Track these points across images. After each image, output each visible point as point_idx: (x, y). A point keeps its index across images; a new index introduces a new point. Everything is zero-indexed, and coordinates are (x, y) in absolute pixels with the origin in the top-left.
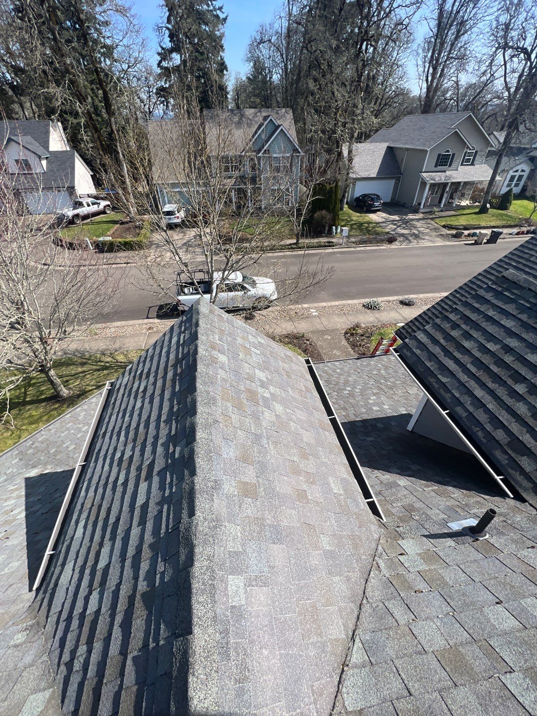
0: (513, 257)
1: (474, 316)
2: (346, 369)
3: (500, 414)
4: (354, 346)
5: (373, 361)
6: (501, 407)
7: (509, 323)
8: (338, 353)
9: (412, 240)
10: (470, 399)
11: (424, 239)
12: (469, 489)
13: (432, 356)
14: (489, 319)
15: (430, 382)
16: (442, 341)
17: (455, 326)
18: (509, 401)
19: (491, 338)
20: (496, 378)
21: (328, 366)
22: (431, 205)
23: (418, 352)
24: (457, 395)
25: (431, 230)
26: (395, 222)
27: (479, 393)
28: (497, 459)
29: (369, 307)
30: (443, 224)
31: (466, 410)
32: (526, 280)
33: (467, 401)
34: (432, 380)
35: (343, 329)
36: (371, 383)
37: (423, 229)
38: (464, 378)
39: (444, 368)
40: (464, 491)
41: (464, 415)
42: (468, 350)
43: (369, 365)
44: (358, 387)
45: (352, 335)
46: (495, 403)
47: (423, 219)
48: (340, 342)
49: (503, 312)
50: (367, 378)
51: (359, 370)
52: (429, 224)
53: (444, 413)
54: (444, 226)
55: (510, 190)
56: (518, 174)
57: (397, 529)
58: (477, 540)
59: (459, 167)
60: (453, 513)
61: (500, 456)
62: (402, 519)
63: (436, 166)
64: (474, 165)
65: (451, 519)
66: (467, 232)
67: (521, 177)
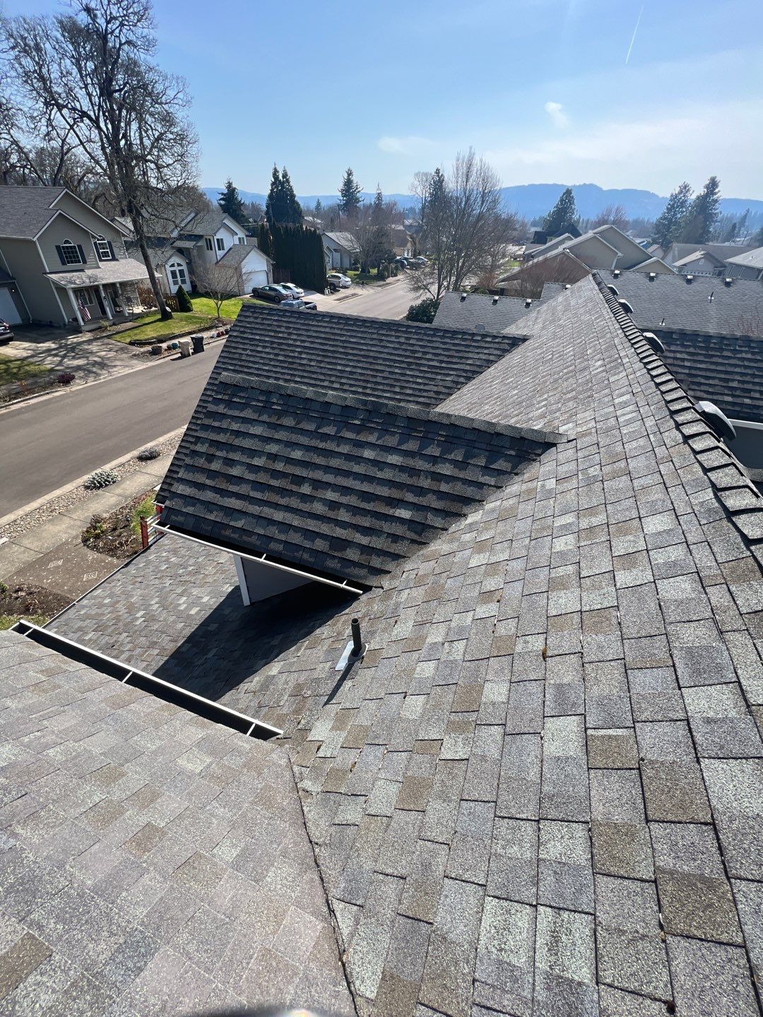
1: (222, 438)
2: (117, 590)
3: (307, 524)
4: (111, 551)
5: (151, 555)
6: (303, 517)
7: (257, 430)
8: (93, 576)
9: (99, 372)
10: (275, 528)
11: (115, 366)
12: (331, 617)
13: (209, 505)
15: (226, 536)
16: (208, 482)
18: (305, 507)
19: (253, 453)
20: (283, 492)
21: (84, 607)
22: (95, 319)
23: (190, 510)
24: (262, 532)
25: (116, 351)
26: (54, 352)
27: (279, 516)
28: (332, 568)
29: (99, 485)
30: (128, 340)
31: (280, 541)
32: (243, 379)
33: (273, 531)
34: (228, 532)
35: (76, 537)
36: (167, 585)
37: (104, 353)
38: (255, 509)
39: (230, 512)
40: (329, 623)
41: (281, 547)
42: (240, 478)
43: (148, 563)
44: (153, 602)
45: (97, 537)
46: (297, 517)
47: (96, 339)
48: (84, 558)
49: (245, 421)
50: (157, 582)
51: (139, 580)
52: (108, 344)
53: (262, 560)
54: (131, 343)
55: (180, 287)
56: (177, 269)
57: (299, 727)
58: (363, 658)
59: (101, 264)
60: (333, 653)
61: (332, 564)
62: (297, 711)
63: (64, 264)
64: (117, 260)
65: (335, 661)
66: (164, 345)
67: (181, 272)
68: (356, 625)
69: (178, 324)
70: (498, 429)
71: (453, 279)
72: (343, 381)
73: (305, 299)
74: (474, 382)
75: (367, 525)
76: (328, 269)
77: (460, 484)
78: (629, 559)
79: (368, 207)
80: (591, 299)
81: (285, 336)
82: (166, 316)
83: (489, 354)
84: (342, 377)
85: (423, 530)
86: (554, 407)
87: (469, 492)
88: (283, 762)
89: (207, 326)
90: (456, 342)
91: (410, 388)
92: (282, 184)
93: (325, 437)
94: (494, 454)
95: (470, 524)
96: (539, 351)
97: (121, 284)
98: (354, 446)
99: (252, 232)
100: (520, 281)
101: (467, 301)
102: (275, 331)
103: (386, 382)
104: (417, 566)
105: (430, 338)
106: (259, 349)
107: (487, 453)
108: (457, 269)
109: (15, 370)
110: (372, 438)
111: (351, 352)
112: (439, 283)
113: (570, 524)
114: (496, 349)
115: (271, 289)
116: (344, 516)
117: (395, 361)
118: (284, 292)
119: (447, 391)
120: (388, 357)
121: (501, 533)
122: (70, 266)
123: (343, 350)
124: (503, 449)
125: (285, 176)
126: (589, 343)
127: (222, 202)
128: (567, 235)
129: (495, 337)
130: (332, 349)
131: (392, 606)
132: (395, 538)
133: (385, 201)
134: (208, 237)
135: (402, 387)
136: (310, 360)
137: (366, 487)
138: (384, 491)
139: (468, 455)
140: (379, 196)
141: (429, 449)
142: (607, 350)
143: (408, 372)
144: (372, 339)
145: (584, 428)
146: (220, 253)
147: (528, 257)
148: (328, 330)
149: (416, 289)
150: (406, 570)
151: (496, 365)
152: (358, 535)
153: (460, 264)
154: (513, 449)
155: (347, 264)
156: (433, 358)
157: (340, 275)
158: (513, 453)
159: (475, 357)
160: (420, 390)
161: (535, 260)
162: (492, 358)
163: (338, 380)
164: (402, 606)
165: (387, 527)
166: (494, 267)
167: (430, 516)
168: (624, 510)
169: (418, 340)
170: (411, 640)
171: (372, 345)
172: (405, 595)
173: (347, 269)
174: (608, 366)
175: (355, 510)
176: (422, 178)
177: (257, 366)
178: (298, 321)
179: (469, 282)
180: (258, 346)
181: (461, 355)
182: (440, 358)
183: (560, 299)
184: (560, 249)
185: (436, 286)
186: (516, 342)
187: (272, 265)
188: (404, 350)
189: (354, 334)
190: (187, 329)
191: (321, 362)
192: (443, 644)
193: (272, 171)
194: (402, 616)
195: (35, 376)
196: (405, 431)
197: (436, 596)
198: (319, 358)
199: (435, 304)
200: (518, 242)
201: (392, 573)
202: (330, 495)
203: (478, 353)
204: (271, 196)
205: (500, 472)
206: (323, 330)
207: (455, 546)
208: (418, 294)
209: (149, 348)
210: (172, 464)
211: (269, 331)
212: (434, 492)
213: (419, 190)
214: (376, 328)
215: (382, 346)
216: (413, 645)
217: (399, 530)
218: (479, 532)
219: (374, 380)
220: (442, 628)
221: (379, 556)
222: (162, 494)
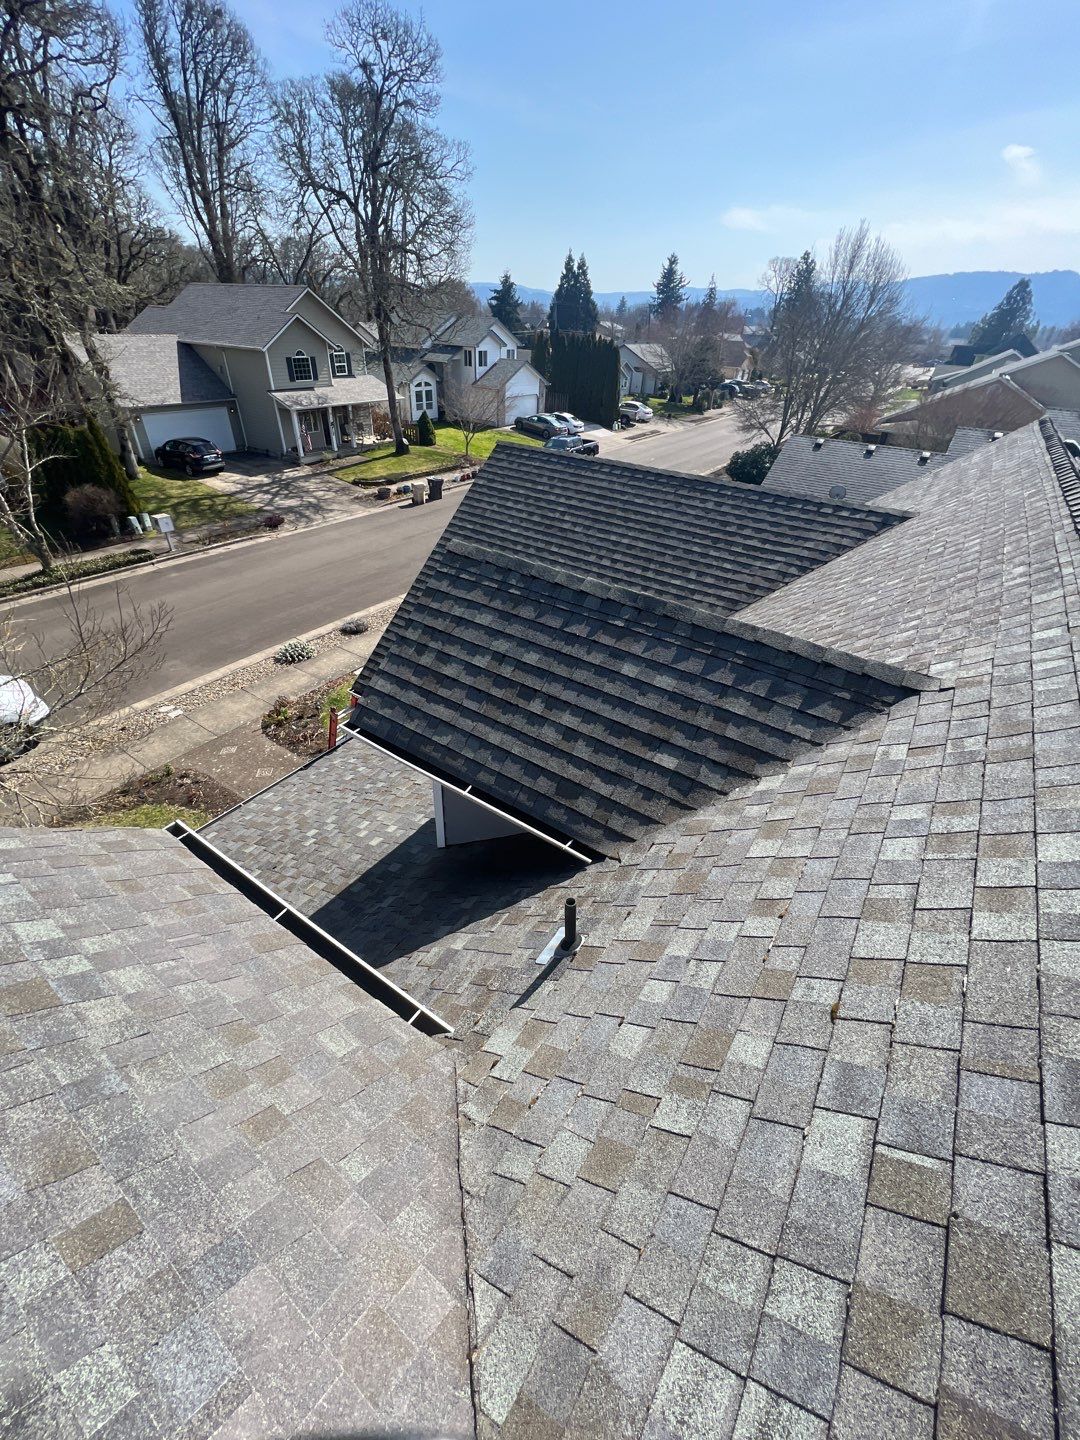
0: (464, 516)
1: (439, 624)
2: (291, 798)
3: (530, 755)
4: (292, 744)
5: (336, 759)
6: (527, 744)
7: (485, 619)
8: (267, 773)
9: (313, 516)
10: (488, 752)
11: (331, 511)
12: (543, 888)
13: (411, 711)
14: (459, 621)
15: (425, 755)
16: (414, 680)
17: (421, 648)
18: (532, 731)
19: (474, 649)
20: (506, 706)
21: (250, 811)
22: (317, 450)
23: (387, 712)
24: (471, 755)
25: (336, 492)
26: (265, 488)
27: (495, 737)
28: (555, 821)
29: (290, 659)
30: (352, 478)
31: (491, 772)
32: (478, 550)
33: (485, 757)
34: (428, 749)
35: (255, 721)
36: (349, 801)
37: (321, 493)
38: (467, 724)
39: (435, 723)
40: (540, 894)
41: (491, 780)
42: (454, 680)
43: (332, 768)
44: (329, 821)
45: (279, 724)
46: (519, 742)
47: (315, 475)
48: (260, 749)
49: (471, 605)
50: (338, 794)
51: (318, 788)
52: (329, 482)
53: (465, 793)
54: (355, 483)
55: (424, 414)
56: (424, 389)
57: (476, 1029)
58: (575, 954)
59: (333, 381)
60: (537, 938)
61: (555, 815)
62: (477, 1007)
63: (292, 379)
64: (354, 377)
65: (538, 950)
66: (394, 488)
67: (429, 393)
68: (571, 908)
69: (416, 462)
70: (828, 658)
71: (808, 415)
72: (617, 557)
73: (584, 436)
74: (811, 575)
75: (612, 768)
76: (622, 393)
77: (756, 730)
78: (1001, 897)
79: (691, 309)
80: (1029, 463)
81: (547, 488)
82: (401, 450)
83: (843, 536)
84: (614, 552)
85: (691, 790)
86: (930, 632)
87: (769, 744)
88: (447, 1070)
89: (450, 465)
90: (793, 514)
91: (712, 576)
92: (576, 277)
93: (572, 639)
94: (816, 694)
95: (762, 793)
96: (923, 539)
97: (355, 407)
98: (610, 655)
99: (526, 342)
100: (916, 422)
101: (823, 450)
102: (534, 482)
103: (678, 563)
104: (673, 839)
105: (752, 506)
106: (510, 504)
107: (805, 691)
108: (815, 403)
109: (220, 508)
110: (637, 649)
111: (633, 517)
112: (783, 421)
113: (917, 822)
114: (854, 529)
115: (540, 420)
116: (582, 750)
117: (695, 535)
118: (557, 424)
119: (767, 585)
120: (685, 528)
121: (805, 815)
122: (299, 383)
123: (623, 514)
124: (832, 688)
125: (582, 266)
126: (1011, 535)
127: (494, 302)
128: (1011, 352)
129: (856, 511)
130: (608, 511)
131: (627, 890)
132: (649, 794)
133: (720, 298)
134: (468, 349)
135: (700, 574)
136: (575, 524)
137: (618, 715)
138: (643, 725)
139: (774, 690)
140: (712, 292)
141: (717, 674)
142: (1037, 550)
143: (712, 553)
144: (666, 501)
145: (971, 673)
146: (481, 370)
147: (935, 385)
148: (604, 484)
149: (747, 428)
150: (657, 841)
151: (851, 553)
152: (597, 781)
153: (822, 394)
154: (848, 691)
155: (650, 387)
156: (754, 534)
157: (638, 404)
158: (847, 696)
159: (819, 538)
160: (726, 580)
161: (948, 392)
162: (845, 542)
163: (609, 555)
164: (642, 893)
165: (639, 776)
166: (877, 399)
167: (704, 770)
168: (1012, 816)
169: (734, 507)
170: (645, 944)
171: (664, 510)
172: (648, 877)
173: (649, 396)
174: (1035, 577)
175: (598, 745)
176: (781, 267)
177: (502, 527)
178: (567, 470)
179: (831, 421)
180: (508, 500)
181: (796, 533)
182: (764, 536)
183: (976, 457)
184: (995, 374)
185: (779, 424)
186: (888, 521)
187: (547, 387)
188: (709, 519)
189: (641, 492)
190: (424, 469)
191: (589, 528)
192: (688, 961)
193: (564, 260)
194: (639, 908)
195: (240, 516)
196: (687, 644)
197: (692, 889)
198: (587, 523)
199: (772, 452)
200: (924, 361)
201: (637, 843)
202: (568, 719)
203: (825, 533)
204: (558, 294)
205: (821, 722)
206: (599, 484)
207: (733, 821)
208: (749, 436)
209: (375, 490)
210: (379, 646)
211: (526, 480)
212: (716, 736)
213: (773, 284)
214: (673, 486)
215: (679, 513)
216: (647, 952)
217: (656, 783)
218: (773, 806)
219: (660, 559)
220: (692, 938)
221: (622, 815)
222: (361, 681)
